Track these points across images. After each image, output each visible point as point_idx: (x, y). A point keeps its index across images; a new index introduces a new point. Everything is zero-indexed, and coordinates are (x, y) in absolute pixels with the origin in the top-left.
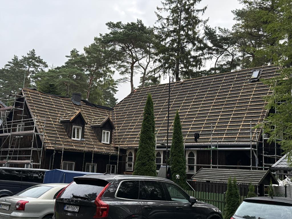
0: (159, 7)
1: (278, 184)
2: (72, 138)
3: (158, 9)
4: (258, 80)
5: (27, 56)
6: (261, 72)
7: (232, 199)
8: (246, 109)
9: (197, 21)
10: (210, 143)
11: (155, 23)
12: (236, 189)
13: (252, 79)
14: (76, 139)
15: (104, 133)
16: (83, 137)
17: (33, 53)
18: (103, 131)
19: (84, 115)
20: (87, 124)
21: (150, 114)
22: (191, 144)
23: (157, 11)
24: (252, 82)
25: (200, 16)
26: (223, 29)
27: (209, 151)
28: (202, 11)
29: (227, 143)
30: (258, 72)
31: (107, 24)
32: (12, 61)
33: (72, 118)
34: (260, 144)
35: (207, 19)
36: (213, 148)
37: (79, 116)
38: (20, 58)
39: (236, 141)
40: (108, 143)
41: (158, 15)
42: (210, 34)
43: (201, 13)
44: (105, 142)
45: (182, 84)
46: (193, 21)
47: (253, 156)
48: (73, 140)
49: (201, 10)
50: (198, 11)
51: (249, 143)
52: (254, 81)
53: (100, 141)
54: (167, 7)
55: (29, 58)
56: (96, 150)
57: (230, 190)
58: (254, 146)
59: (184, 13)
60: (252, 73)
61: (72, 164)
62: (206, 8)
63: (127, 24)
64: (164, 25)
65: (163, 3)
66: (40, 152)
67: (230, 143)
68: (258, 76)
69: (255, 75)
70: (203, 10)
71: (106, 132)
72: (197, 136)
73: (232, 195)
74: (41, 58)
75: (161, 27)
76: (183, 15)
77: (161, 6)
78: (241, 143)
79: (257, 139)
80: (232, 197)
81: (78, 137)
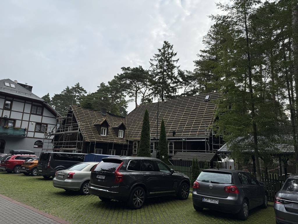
1: (222, 161)
2: (101, 135)
3: (151, 60)
4: (209, 101)
5: (75, 87)
7: (195, 170)
8: (202, 117)
9: (174, 67)
10: (182, 137)
11: (150, 68)
12: (197, 164)
13: (205, 100)
14: (103, 135)
15: (120, 131)
16: (107, 134)
17: (78, 85)
19: (108, 121)
20: (110, 126)
21: (147, 120)
22: (171, 137)
24: (205, 102)
25: (175, 64)
26: (189, 71)
27: (181, 142)
29: (192, 137)
30: (209, 96)
31: (121, 68)
32: (65, 89)
33: (101, 123)
34: (211, 138)
35: (179, 66)
36: (184, 140)
37: (105, 121)
38: (70, 88)
39: (197, 136)
40: (122, 137)
41: (151, 63)
42: (181, 74)
43: (175, 62)
45: (165, 102)
46: (171, 67)
47: (207, 145)
48: (102, 136)
49: (176, 61)
51: (204, 137)
52: (206, 101)
53: (118, 137)
54: (156, 59)
55: (76, 88)
56: (115, 141)
57: (194, 165)
58: (207, 139)
59: (166, 62)
60: (205, 96)
61: (101, 150)
62: (178, 59)
64: (154, 69)
65: (154, 57)
66: (82, 143)
67: (193, 137)
68: (209, 98)
69: (207, 97)
71: (121, 131)
72: (174, 133)
73: (195, 168)
74: (83, 88)
76: (165, 63)
77: (153, 58)
78: (199, 137)
79: (209, 135)
80: (195, 169)
81: (104, 134)
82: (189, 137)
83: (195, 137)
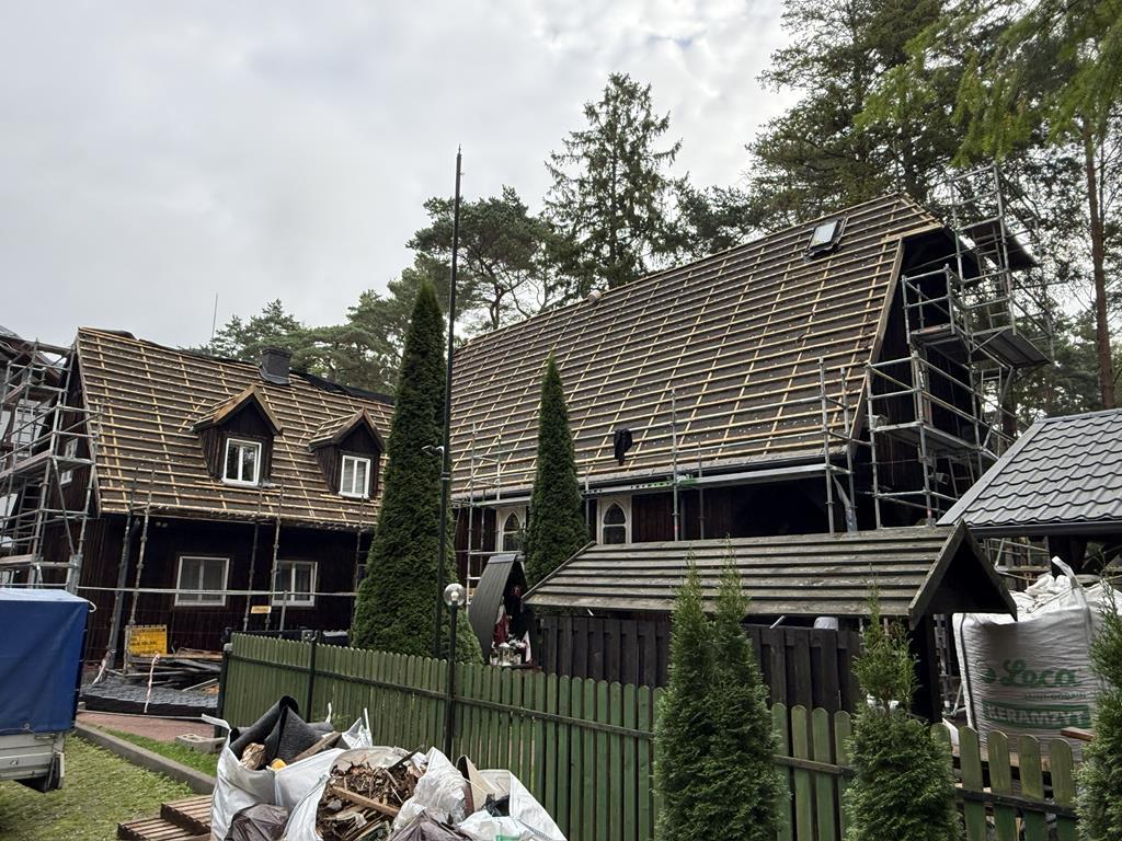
0: (557, 154)
1: (1010, 608)
2: (225, 480)
3: (554, 157)
4: (836, 249)
6: (843, 226)
8: (800, 340)
9: (654, 181)
11: (549, 193)
13: (813, 248)
14: (240, 481)
15: (350, 464)
16: (266, 473)
18: (344, 457)
19: (270, 405)
20: (280, 433)
23: (551, 161)
24: (813, 258)
25: (665, 171)
26: (726, 190)
28: (670, 156)
29: (735, 461)
30: (835, 223)
31: (426, 205)
33: (221, 414)
34: (862, 454)
35: (684, 177)
36: (680, 479)
37: (251, 406)
39: (769, 451)
40: (366, 496)
41: (555, 173)
42: (694, 206)
43: (665, 161)
44: (353, 494)
45: (596, 303)
46: (646, 182)
48: (226, 486)
49: (667, 154)
50: (658, 156)
51: (817, 452)
52: (821, 252)
53: (335, 490)
54: (578, 151)
56: (312, 516)
58: (838, 460)
59: (620, 162)
60: (812, 232)
61: (220, 567)
62: (678, 146)
63: (477, 201)
64: (570, 194)
65: (567, 142)
67: (745, 460)
68: (835, 234)
69: (824, 234)
70: (673, 152)
71: (356, 460)
72: (623, 442)
75: (564, 201)
76: (621, 168)
77: (562, 150)
78: (785, 456)
79: (849, 433)
81: (247, 476)
82: (716, 463)
83: (755, 459)
